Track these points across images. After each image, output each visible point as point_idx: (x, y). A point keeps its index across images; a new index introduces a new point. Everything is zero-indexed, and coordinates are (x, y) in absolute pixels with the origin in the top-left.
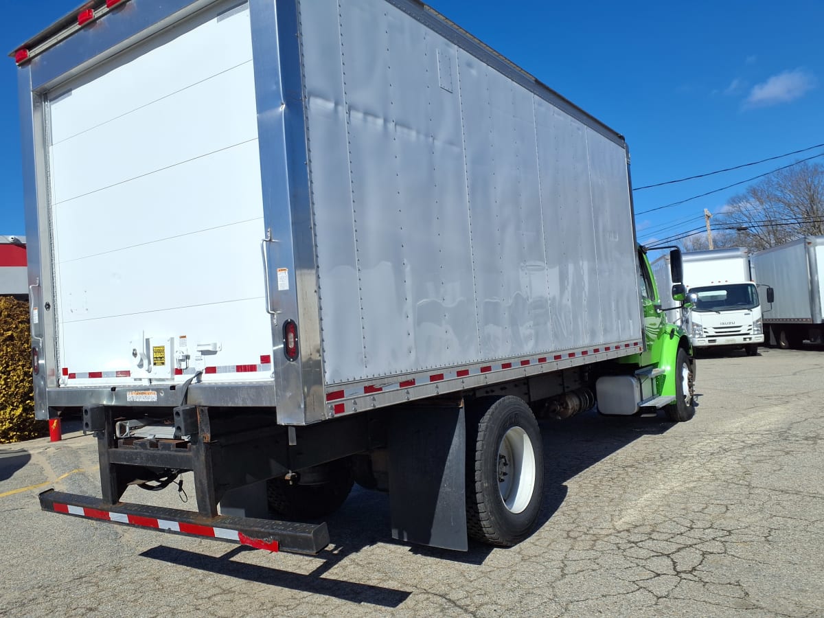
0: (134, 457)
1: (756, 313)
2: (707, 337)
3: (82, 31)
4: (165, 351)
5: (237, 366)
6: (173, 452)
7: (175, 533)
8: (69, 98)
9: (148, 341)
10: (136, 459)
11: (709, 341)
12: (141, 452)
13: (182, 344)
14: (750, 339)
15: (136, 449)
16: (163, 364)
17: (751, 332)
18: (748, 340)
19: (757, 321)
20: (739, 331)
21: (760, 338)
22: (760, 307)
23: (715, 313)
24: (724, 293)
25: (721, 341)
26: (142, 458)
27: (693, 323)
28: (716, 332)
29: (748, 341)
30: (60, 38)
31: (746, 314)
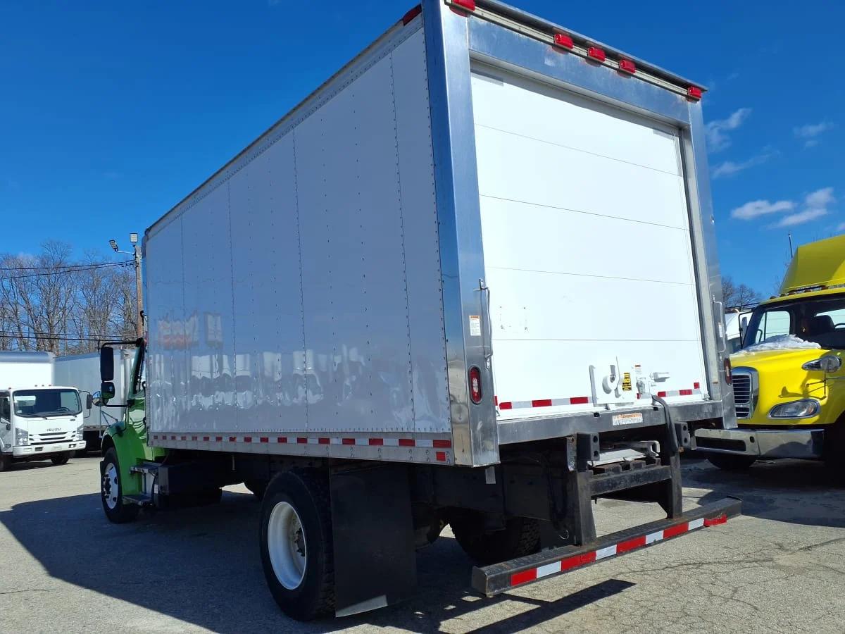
0: (618, 482)
1: (80, 420)
2: (33, 444)
3: (551, 47)
4: (631, 377)
5: (680, 391)
6: (645, 469)
7: (660, 542)
8: (497, 86)
9: (591, 369)
10: (620, 483)
11: (36, 448)
12: (623, 476)
13: (639, 372)
14: (75, 445)
15: (609, 475)
16: (630, 389)
17: (75, 439)
18: (72, 446)
19: (80, 427)
20: (64, 438)
21: (82, 445)
22: (82, 414)
23: (41, 418)
24: (33, 398)
25: (48, 449)
26: (626, 481)
27: (17, 430)
28: (42, 440)
29: (72, 448)
30: (522, 30)
31: (72, 420)
